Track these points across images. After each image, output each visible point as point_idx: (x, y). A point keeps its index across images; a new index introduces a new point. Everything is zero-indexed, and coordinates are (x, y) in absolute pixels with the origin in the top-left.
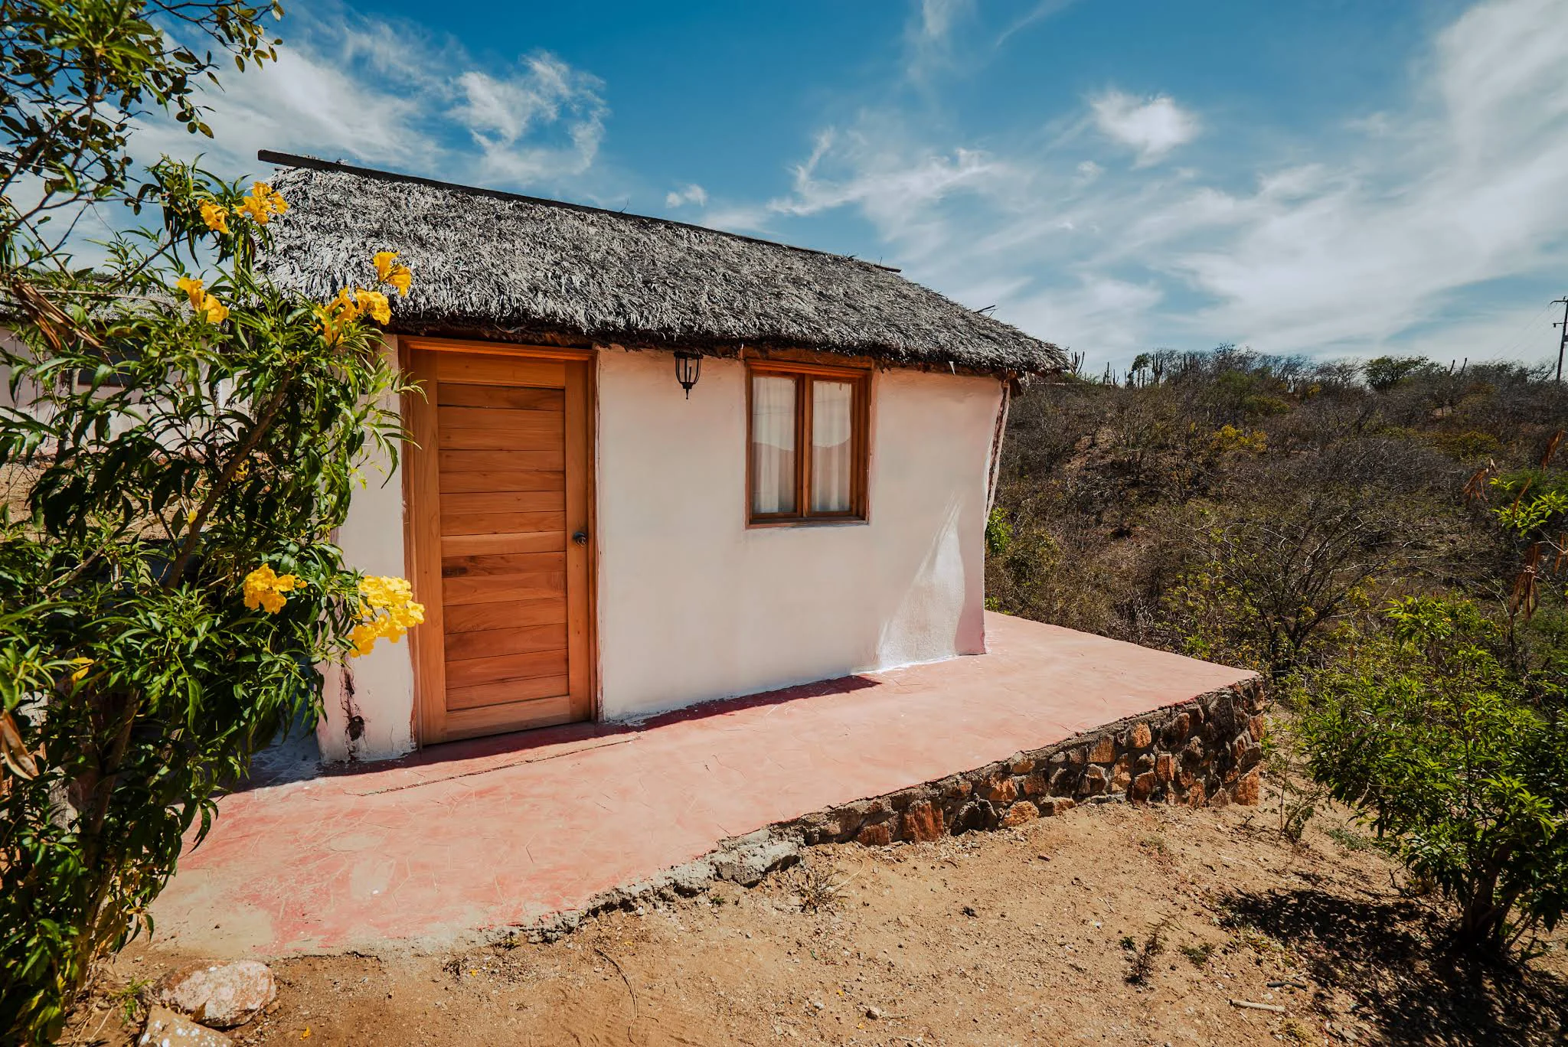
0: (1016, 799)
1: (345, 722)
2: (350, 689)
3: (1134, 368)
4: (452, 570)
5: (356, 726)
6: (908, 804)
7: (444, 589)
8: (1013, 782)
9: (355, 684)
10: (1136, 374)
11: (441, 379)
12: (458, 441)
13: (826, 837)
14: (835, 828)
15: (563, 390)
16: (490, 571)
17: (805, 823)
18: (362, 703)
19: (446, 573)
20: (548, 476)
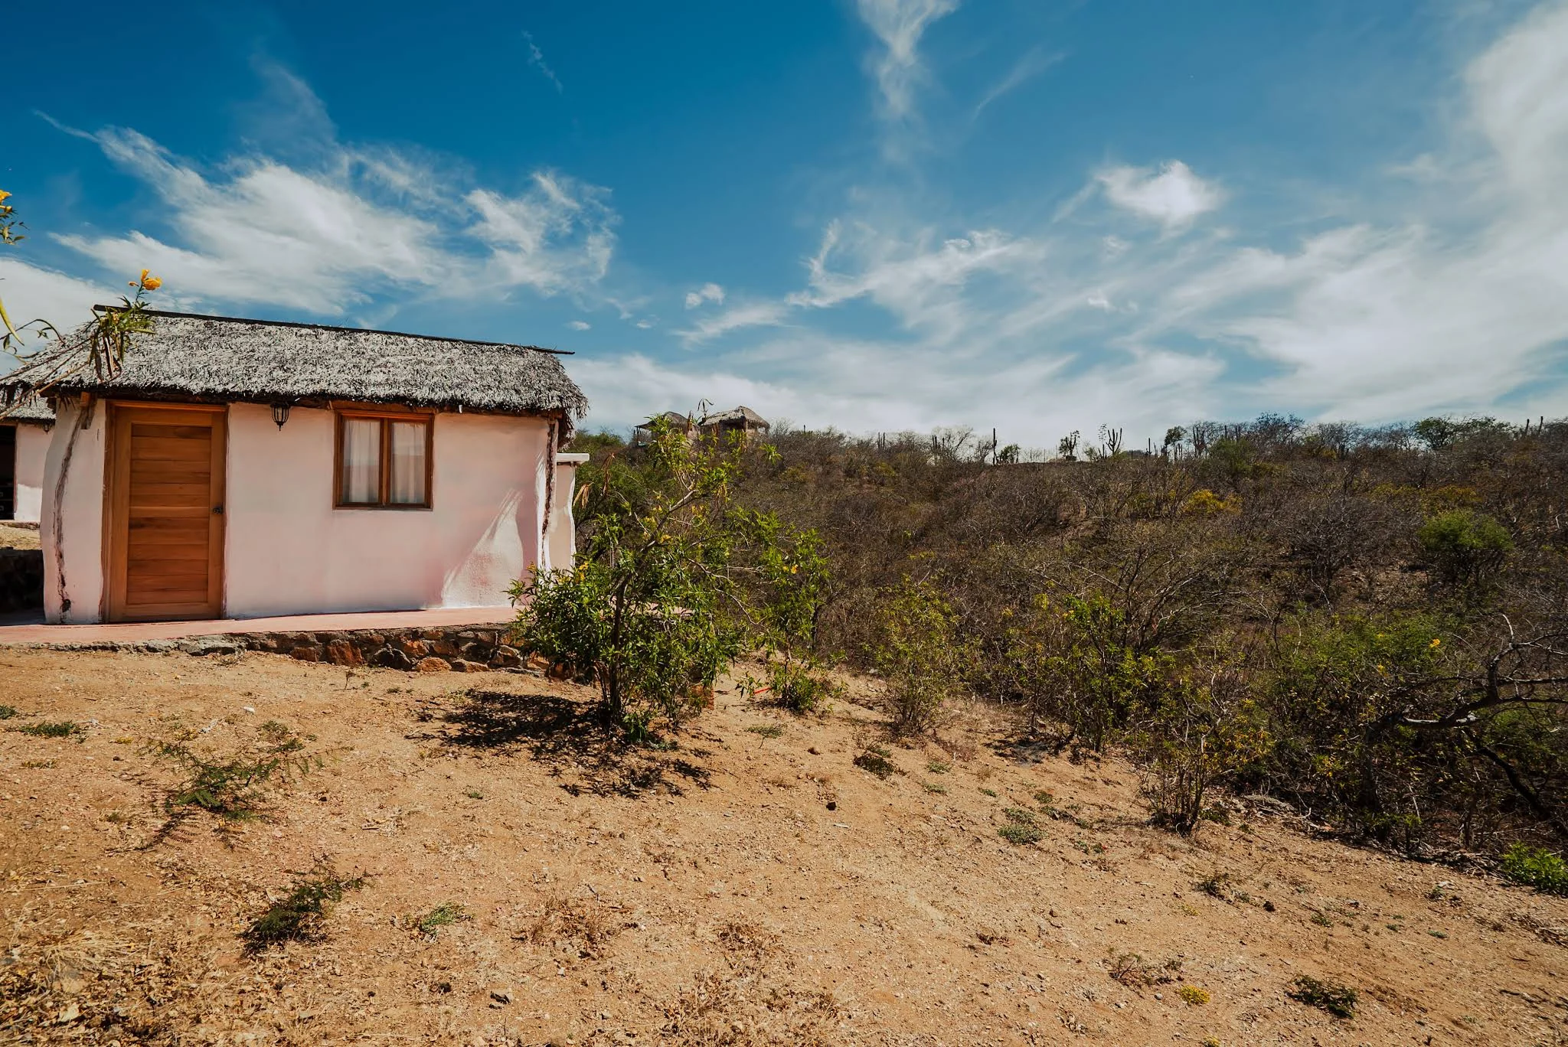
0: (427, 655)
1: (60, 602)
2: (64, 584)
3: (1167, 442)
4: (135, 525)
5: (66, 604)
6: (330, 640)
7: (130, 534)
8: (424, 643)
9: (66, 581)
10: (1170, 447)
11: (135, 422)
12: (142, 455)
13: (265, 648)
14: (273, 644)
15: (210, 428)
16: (159, 527)
17: (249, 636)
18: (71, 591)
19: (131, 527)
20: (201, 475)
